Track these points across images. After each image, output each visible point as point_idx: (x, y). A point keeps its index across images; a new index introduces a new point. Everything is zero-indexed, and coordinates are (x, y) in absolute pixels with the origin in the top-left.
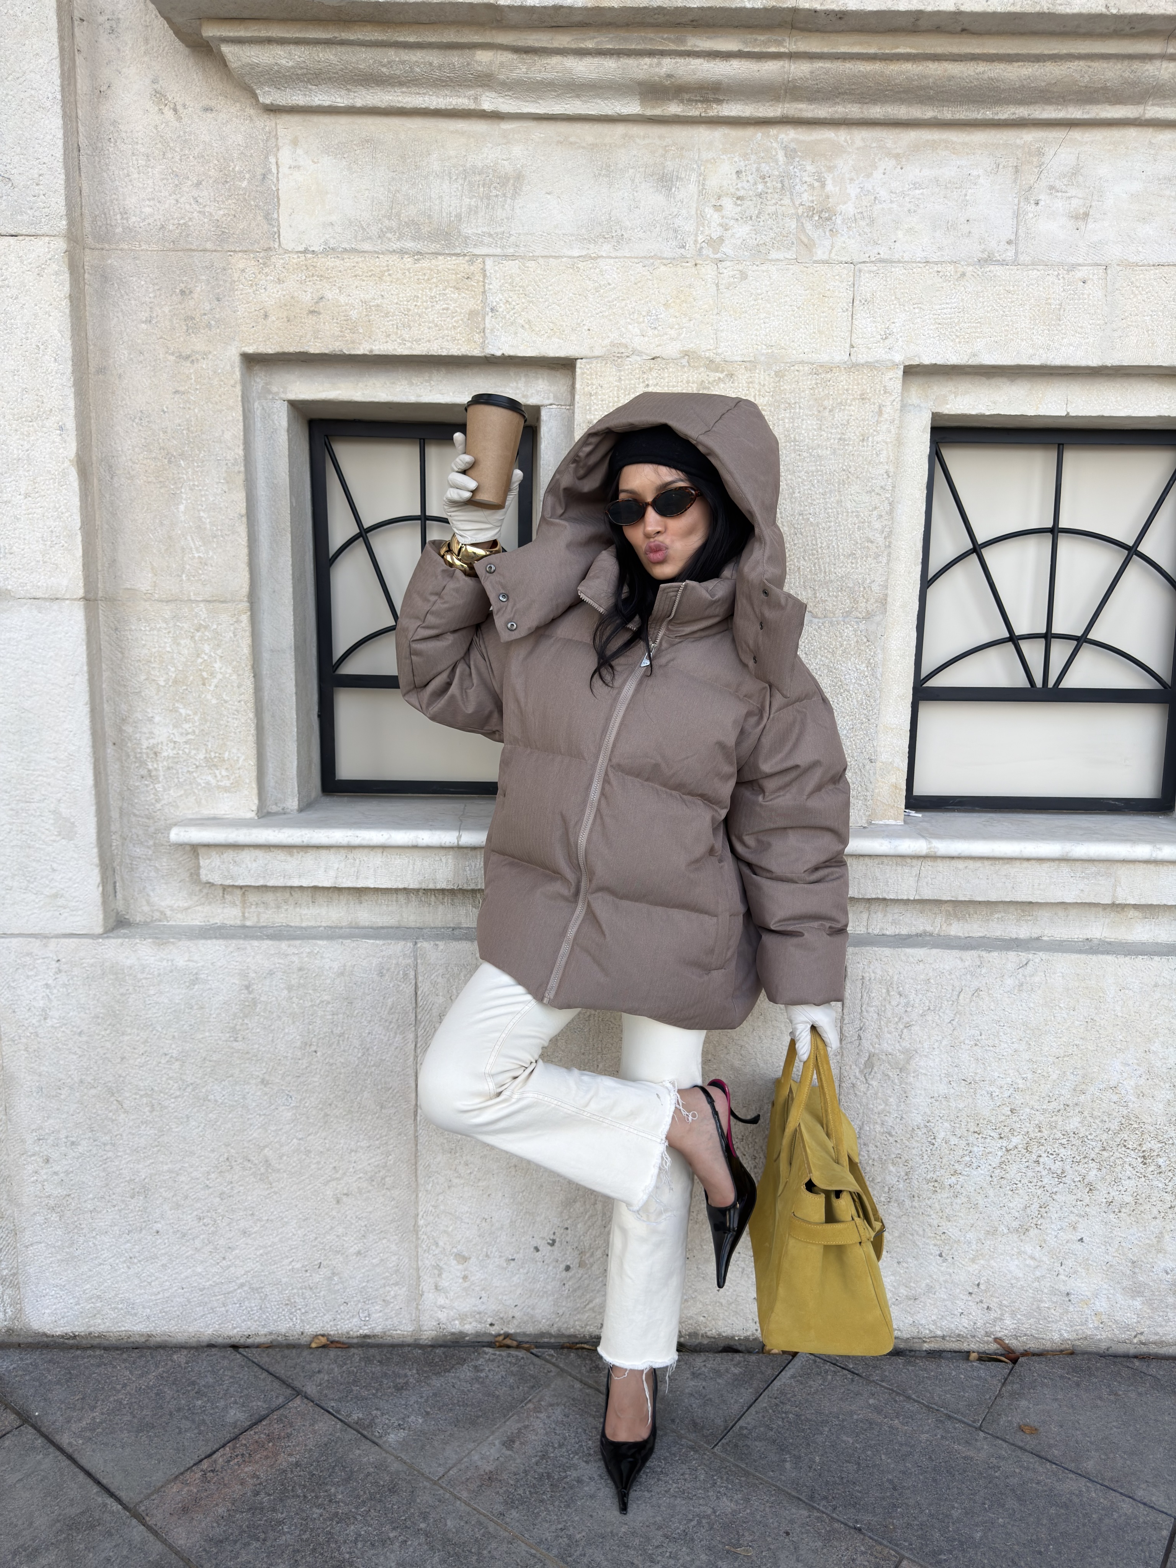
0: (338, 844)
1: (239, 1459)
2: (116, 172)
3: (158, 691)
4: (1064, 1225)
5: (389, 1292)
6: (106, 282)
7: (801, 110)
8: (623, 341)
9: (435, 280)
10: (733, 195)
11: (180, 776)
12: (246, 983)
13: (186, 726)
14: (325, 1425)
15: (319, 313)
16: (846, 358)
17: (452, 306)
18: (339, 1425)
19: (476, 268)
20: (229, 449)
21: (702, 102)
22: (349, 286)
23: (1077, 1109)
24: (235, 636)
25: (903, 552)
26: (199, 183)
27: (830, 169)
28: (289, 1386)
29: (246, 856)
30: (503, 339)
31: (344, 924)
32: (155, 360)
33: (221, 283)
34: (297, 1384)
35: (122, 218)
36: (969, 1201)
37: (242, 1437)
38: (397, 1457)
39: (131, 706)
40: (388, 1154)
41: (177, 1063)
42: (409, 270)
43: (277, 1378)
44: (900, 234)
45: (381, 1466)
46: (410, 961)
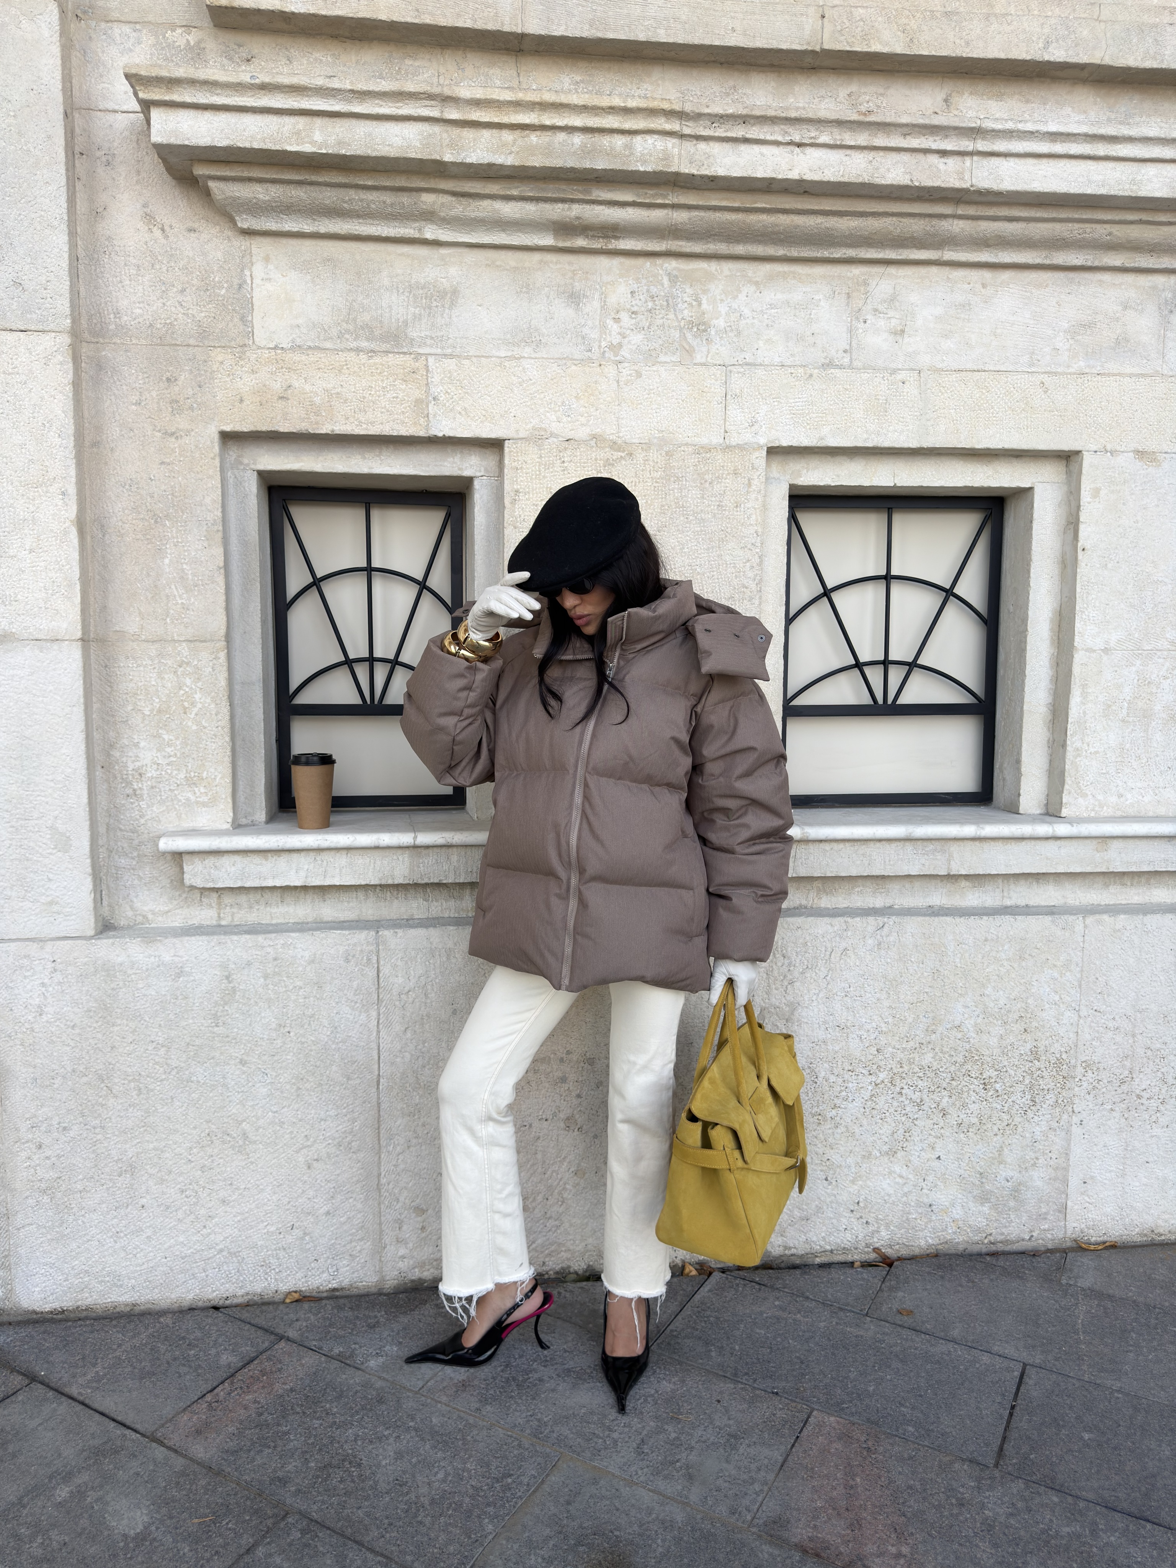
0: (310, 847)
1: (239, 1391)
2: (110, 279)
3: (144, 720)
4: (925, 1146)
5: (355, 1247)
6: (100, 370)
7: (681, 246)
8: (543, 426)
9: (386, 373)
10: (629, 310)
11: (163, 793)
12: (226, 973)
13: (169, 750)
14: (310, 1360)
15: (288, 399)
16: (722, 441)
17: (401, 395)
18: (323, 1358)
19: (420, 364)
20: (210, 511)
21: (603, 238)
22: (313, 377)
23: (930, 1046)
24: (214, 670)
25: (770, 596)
26: (183, 291)
27: (705, 292)
28: (272, 1333)
29: (226, 861)
30: (444, 423)
31: (310, 920)
32: (144, 436)
33: (203, 372)
34: (280, 1331)
35: (115, 317)
36: (848, 1131)
37: (237, 1374)
38: (380, 1377)
39: (118, 733)
40: (354, 1120)
41: (163, 1049)
42: (364, 365)
43: (260, 1328)
44: (761, 343)
45: (366, 1385)
46: (373, 948)
